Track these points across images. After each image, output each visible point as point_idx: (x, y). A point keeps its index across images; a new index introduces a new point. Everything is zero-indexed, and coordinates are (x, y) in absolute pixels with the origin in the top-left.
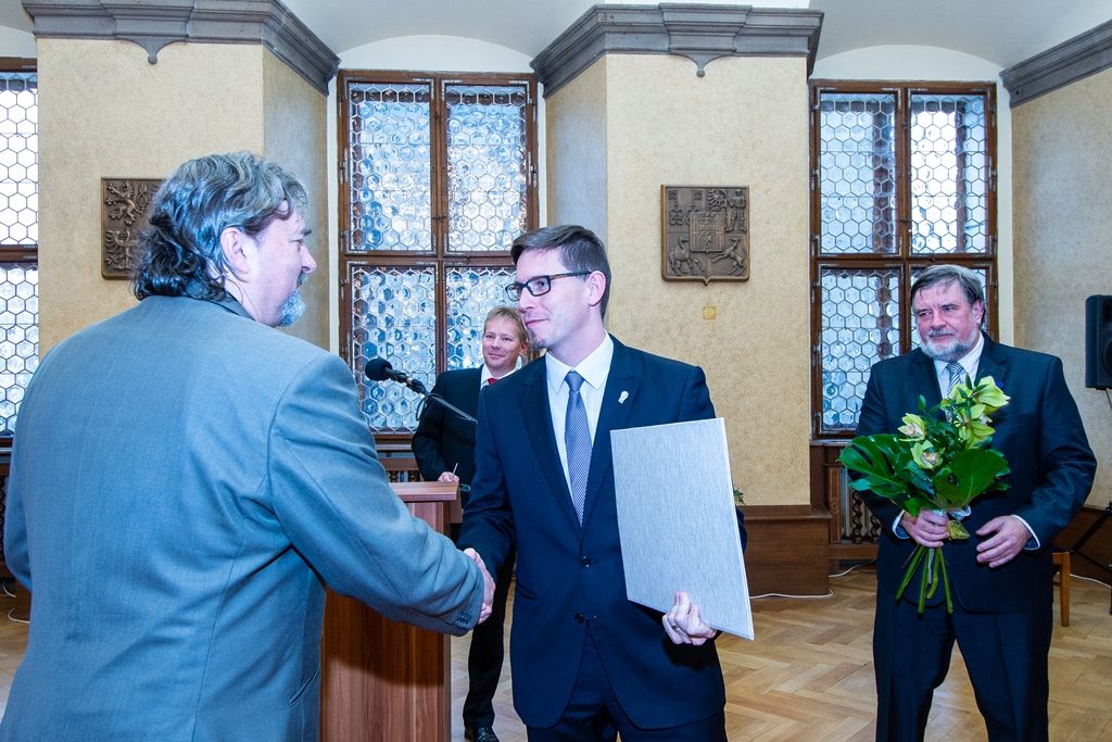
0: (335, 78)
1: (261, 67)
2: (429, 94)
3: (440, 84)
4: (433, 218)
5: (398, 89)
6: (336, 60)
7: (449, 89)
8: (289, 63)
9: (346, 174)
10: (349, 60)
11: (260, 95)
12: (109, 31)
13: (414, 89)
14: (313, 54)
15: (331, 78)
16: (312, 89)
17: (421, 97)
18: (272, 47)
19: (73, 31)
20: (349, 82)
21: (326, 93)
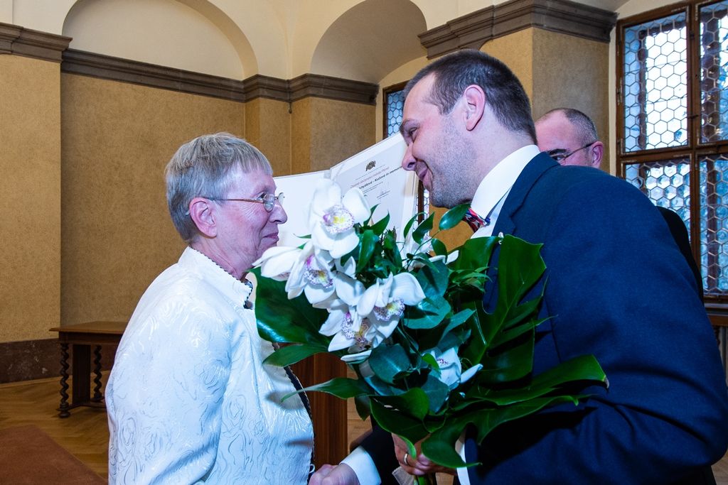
0: (614, 29)
1: (531, 42)
2: (685, 20)
3: (694, 7)
4: (688, 118)
5: (660, 22)
6: (613, 15)
7: (703, 9)
8: (561, 31)
9: (621, 97)
10: (623, 13)
11: (531, 61)
12: (456, 46)
13: (672, 18)
14: (586, 18)
15: (611, 29)
16: (589, 42)
17: (678, 25)
18: (542, 25)
19: (442, 51)
20: (625, 27)
21: (608, 41)
